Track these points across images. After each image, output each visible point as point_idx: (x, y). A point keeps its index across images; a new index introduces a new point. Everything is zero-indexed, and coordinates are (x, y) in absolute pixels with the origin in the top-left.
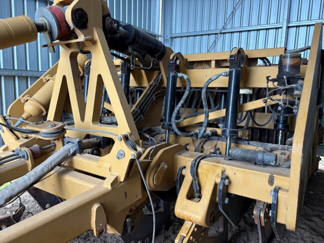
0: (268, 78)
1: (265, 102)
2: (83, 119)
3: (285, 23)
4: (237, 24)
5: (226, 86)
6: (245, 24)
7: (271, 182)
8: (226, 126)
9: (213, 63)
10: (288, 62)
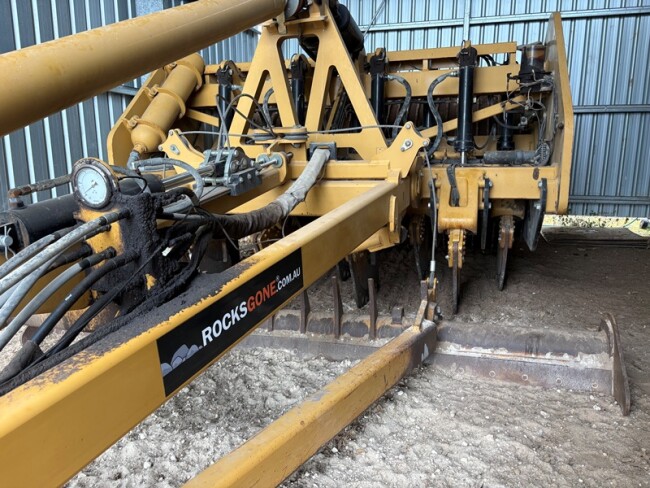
0: (508, 75)
1: (504, 106)
2: (301, 118)
3: (467, 18)
4: (393, 18)
5: (456, 91)
6: (406, 17)
7: (536, 176)
8: (460, 138)
9: (425, 63)
10: (532, 54)
